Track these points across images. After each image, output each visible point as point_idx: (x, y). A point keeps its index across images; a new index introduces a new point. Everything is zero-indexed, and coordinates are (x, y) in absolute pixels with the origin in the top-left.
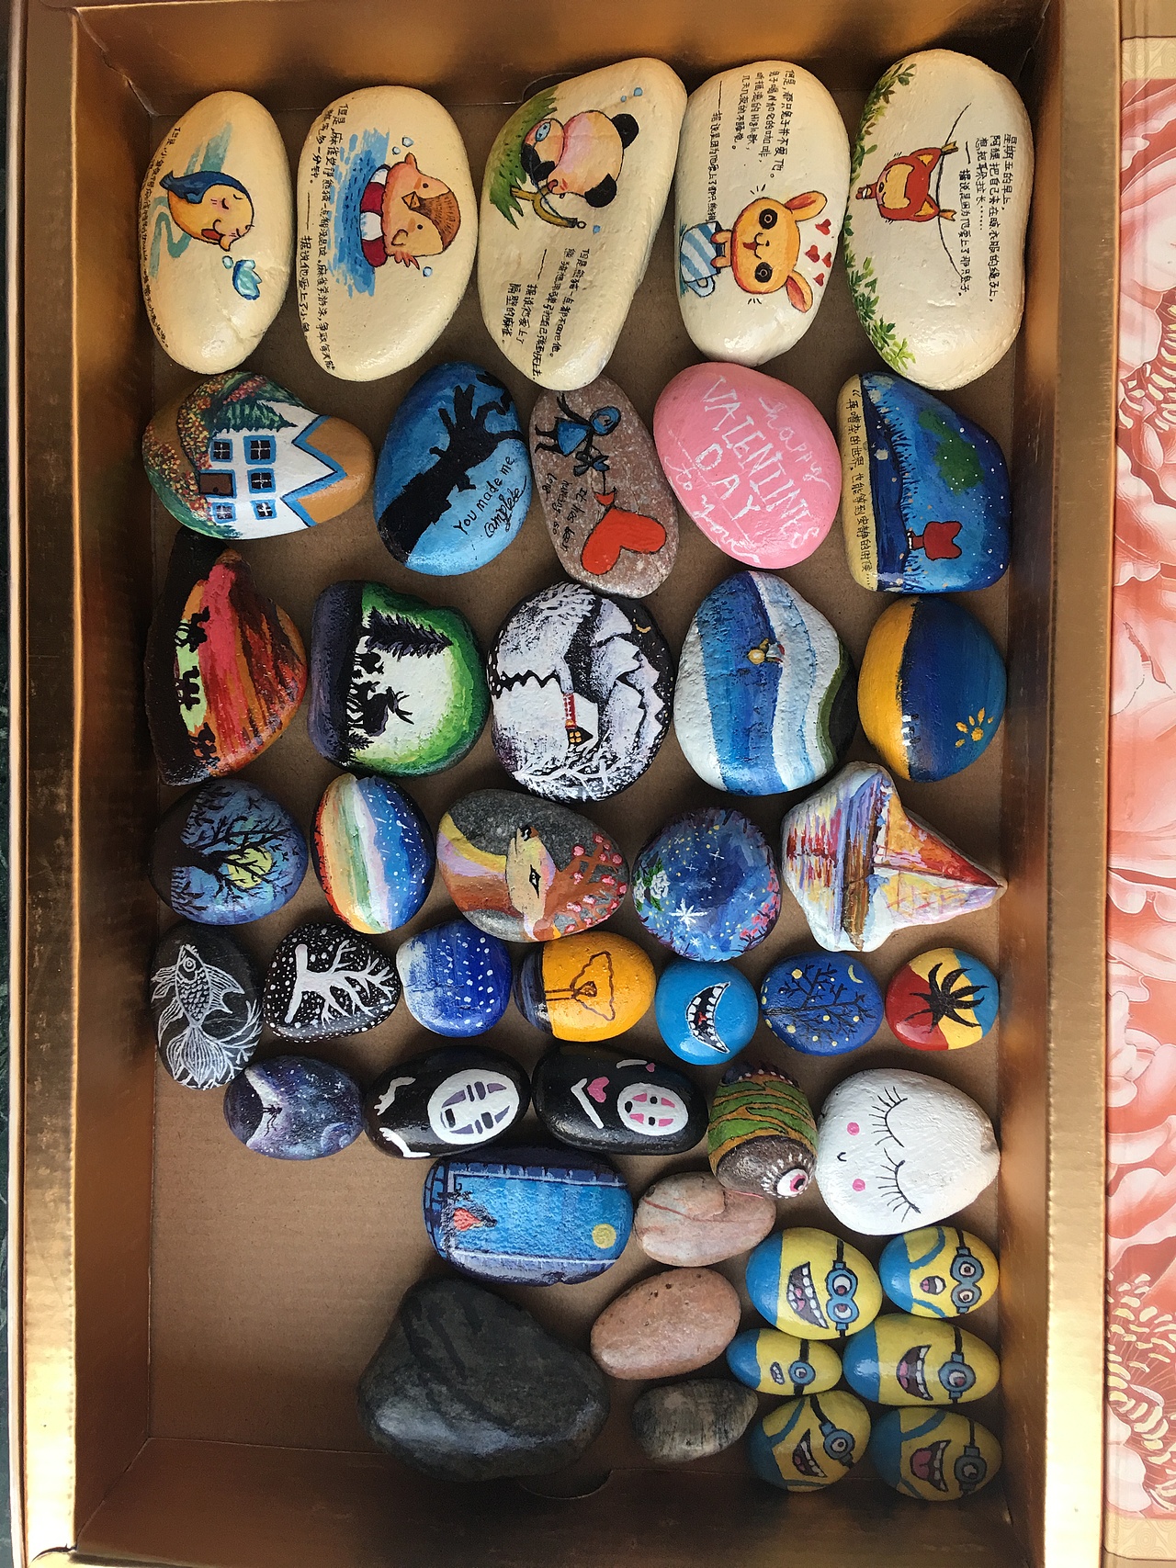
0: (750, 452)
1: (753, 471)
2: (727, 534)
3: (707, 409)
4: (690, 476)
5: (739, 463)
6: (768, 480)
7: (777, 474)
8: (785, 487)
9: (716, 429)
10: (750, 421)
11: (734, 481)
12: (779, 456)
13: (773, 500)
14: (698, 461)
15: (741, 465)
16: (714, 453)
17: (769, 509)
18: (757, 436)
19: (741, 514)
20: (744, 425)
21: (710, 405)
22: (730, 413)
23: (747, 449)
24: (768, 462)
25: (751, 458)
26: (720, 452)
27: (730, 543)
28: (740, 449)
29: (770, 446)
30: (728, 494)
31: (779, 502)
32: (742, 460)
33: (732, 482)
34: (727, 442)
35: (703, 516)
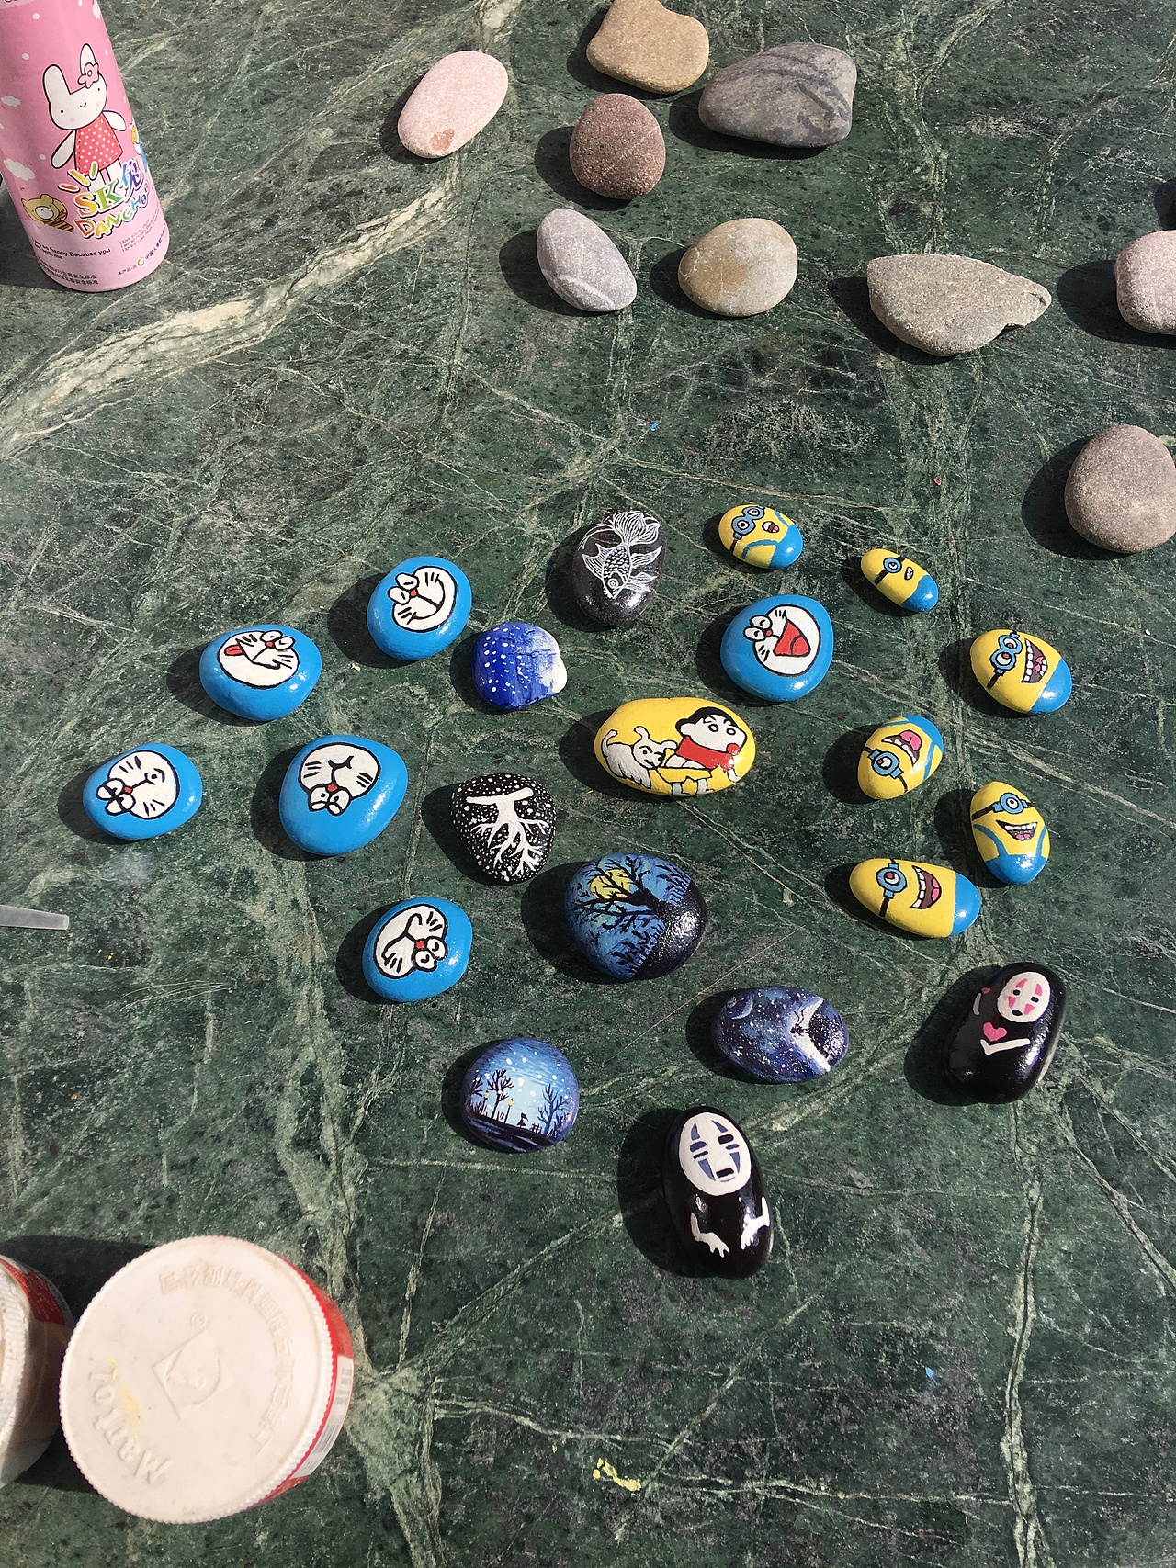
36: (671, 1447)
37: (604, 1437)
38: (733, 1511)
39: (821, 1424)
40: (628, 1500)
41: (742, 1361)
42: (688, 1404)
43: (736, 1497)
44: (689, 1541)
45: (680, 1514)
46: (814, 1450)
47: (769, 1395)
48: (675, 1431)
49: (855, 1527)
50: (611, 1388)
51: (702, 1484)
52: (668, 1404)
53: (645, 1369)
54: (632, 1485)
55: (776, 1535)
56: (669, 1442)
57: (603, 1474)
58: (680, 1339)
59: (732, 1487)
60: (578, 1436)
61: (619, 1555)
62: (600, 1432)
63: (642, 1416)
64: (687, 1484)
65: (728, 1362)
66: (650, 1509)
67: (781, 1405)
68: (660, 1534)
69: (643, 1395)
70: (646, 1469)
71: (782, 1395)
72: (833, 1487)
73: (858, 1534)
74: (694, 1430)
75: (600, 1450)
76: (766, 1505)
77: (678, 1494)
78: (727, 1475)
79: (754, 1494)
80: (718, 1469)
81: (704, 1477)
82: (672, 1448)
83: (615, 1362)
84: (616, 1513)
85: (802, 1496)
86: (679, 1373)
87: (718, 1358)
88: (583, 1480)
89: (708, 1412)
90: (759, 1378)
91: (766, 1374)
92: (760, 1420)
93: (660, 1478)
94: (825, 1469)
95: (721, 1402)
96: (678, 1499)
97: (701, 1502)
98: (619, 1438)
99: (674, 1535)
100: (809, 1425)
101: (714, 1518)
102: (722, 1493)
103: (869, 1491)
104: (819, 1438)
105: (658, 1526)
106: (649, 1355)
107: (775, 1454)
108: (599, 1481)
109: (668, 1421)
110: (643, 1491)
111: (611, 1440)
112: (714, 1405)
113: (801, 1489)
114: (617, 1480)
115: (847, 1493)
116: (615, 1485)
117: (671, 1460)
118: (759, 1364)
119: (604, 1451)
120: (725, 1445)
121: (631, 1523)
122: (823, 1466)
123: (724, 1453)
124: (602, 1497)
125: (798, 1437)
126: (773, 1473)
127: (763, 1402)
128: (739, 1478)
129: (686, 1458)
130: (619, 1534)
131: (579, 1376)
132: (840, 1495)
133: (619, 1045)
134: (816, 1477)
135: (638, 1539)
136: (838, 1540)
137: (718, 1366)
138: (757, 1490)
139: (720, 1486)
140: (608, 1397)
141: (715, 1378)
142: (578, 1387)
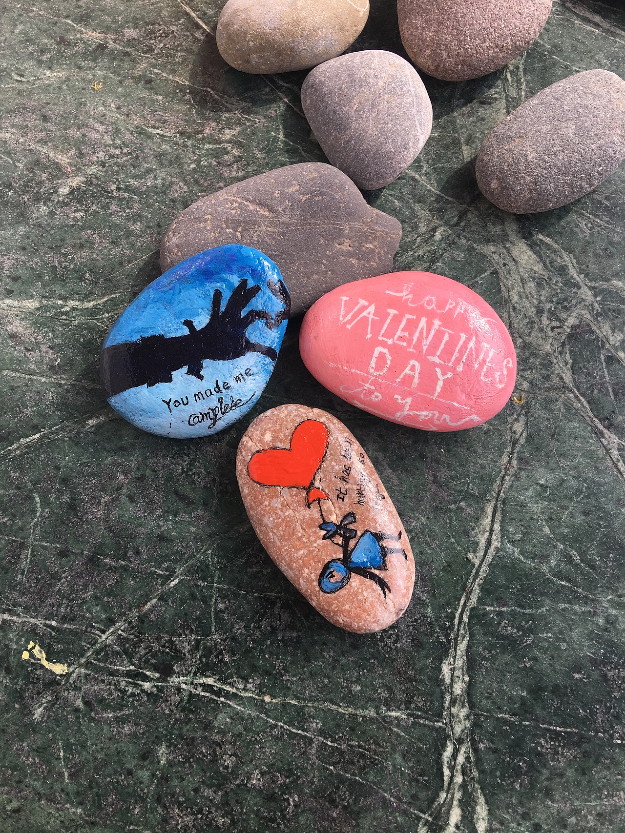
0: (411, 334)
1: (425, 348)
2: (437, 414)
3: (349, 327)
4: (373, 388)
5: (409, 350)
6: (442, 346)
7: (446, 338)
8: (461, 343)
9: (369, 336)
10: (392, 312)
11: (413, 366)
12: (437, 323)
13: (458, 361)
14: (372, 371)
15: (411, 350)
16: (382, 356)
17: (460, 368)
18: (408, 320)
19: (439, 389)
20: (390, 317)
21: (349, 322)
22: (371, 316)
23: (406, 334)
24: (432, 333)
25: (415, 338)
26: (386, 351)
27: (445, 419)
28: (401, 338)
29: (423, 322)
30: (416, 381)
31: (465, 357)
32: (409, 346)
33: (413, 368)
34: (385, 339)
35: (406, 413)
36: (104, 637)
37: (39, 622)
38: (155, 702)
39: (259, 628)
40: (53, 682)
41: (191, 562)
42: (129, 598)
43: (160, 690)
44: (106, 728)
45: (101, 701)
46: (248, 651)
47: (211, 597)
48: (111, 622)
49: (276, 731)
50: (55, 577)
51: (128, 674)
52: (109, 595)
53: (93, 561)
54: (59, 669)
55: (194, 730)
56: (103, 632)
57: (32, 655)
58: (132, 537)
59: (158, 680)
60: (14, 618)
61: (34, 731)
62: (36, 617)
63: (80, 606)
64: (113, 673)
65: (176, 562)
66: (72, 693)
67: (221, 606)
68: (78, 718)
69: (85, 586)
70: (75, 654)
71: (224, 597)
72: (261, 690)
73: (277, 739)
74: (130, 623)
75: (33, 633)
76: (189, 701)
77: (103, 681)
78: (156, 668)
79: (179, 690)
80: (147, 662)
81: (132, 667)
82: (106, 638)
83: (63, 554)
84: (39, 693)
85: (227, 695)
86: (125, 569)
87: (167, 558)
88: (12, 659)
89: (148, 606)
90: (204, 580)
91: (212, 577)
92: (198, 618)
93: (88, 665)
94: (256, 671)
95: (162, 598)
96: (102, 686)
97: (124, 692)
98: (54, 623)
99: (91, 720)
100: (247, 628)
101: (134, 708)
102: (147, 685)
103: (296, 697)
104: (254, 641)
105: (77, 710)
106: (99, 550)
107: (208, 652)
108: (27, 661)
109: (106, 611)
110: (68, 675)
111: (46, 625)
112: (154, 601)
113: (228, 688)
114: (44, 663)
115: (273, 697)
116: (42, 667)
117: (101, 649)
118: (207, 566)
119: (36, 634)
120: (158, 640)
121: (52, 704)
122: (254, 669)
123: (156, 646)
124: (27, 677)
125: (234, 639)
126: (203, 671)
127: (205, 602)
128: (166, 671)
129: (117, 648)
130: (38, 713)
131: (25, 563)
132: (267, 699)
133: (121, 264)
134: (245, 679)
135: (56, 720)
136: (256, 741)
137: (166, 565)
138: (184, 686)
139: (146, 678)
140: (51, 585)
141: (160, 576)
142: (23, 574)
